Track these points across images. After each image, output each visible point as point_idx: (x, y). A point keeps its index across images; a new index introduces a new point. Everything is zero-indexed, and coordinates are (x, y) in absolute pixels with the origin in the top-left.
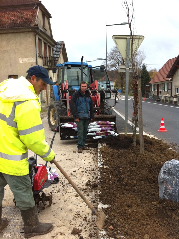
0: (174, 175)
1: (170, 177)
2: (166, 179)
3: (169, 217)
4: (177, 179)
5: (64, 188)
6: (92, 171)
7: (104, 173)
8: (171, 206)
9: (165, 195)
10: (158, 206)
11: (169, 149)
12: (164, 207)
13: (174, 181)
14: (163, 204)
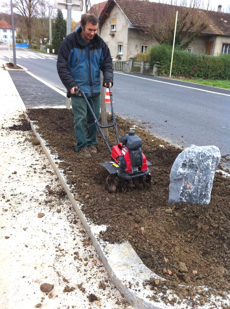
0: (197, 168)
1: (191, 171)
2: (185, 174)
3: (193, 227)
4: (201, 173)
5: (10, 204)
6: (43, 168)
7: (70, 172)
8: (193, 212)
9: (183, 196)
10: (177, 214)
11: (133, 127)
12: (185, 214)
13: (196, 177)
14: (183, 210)
